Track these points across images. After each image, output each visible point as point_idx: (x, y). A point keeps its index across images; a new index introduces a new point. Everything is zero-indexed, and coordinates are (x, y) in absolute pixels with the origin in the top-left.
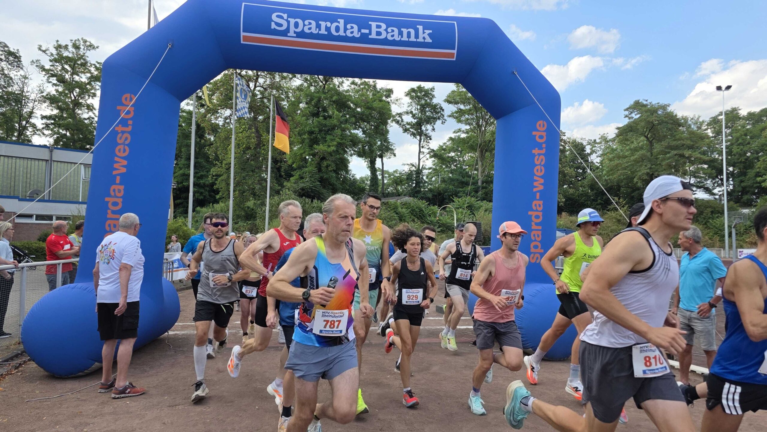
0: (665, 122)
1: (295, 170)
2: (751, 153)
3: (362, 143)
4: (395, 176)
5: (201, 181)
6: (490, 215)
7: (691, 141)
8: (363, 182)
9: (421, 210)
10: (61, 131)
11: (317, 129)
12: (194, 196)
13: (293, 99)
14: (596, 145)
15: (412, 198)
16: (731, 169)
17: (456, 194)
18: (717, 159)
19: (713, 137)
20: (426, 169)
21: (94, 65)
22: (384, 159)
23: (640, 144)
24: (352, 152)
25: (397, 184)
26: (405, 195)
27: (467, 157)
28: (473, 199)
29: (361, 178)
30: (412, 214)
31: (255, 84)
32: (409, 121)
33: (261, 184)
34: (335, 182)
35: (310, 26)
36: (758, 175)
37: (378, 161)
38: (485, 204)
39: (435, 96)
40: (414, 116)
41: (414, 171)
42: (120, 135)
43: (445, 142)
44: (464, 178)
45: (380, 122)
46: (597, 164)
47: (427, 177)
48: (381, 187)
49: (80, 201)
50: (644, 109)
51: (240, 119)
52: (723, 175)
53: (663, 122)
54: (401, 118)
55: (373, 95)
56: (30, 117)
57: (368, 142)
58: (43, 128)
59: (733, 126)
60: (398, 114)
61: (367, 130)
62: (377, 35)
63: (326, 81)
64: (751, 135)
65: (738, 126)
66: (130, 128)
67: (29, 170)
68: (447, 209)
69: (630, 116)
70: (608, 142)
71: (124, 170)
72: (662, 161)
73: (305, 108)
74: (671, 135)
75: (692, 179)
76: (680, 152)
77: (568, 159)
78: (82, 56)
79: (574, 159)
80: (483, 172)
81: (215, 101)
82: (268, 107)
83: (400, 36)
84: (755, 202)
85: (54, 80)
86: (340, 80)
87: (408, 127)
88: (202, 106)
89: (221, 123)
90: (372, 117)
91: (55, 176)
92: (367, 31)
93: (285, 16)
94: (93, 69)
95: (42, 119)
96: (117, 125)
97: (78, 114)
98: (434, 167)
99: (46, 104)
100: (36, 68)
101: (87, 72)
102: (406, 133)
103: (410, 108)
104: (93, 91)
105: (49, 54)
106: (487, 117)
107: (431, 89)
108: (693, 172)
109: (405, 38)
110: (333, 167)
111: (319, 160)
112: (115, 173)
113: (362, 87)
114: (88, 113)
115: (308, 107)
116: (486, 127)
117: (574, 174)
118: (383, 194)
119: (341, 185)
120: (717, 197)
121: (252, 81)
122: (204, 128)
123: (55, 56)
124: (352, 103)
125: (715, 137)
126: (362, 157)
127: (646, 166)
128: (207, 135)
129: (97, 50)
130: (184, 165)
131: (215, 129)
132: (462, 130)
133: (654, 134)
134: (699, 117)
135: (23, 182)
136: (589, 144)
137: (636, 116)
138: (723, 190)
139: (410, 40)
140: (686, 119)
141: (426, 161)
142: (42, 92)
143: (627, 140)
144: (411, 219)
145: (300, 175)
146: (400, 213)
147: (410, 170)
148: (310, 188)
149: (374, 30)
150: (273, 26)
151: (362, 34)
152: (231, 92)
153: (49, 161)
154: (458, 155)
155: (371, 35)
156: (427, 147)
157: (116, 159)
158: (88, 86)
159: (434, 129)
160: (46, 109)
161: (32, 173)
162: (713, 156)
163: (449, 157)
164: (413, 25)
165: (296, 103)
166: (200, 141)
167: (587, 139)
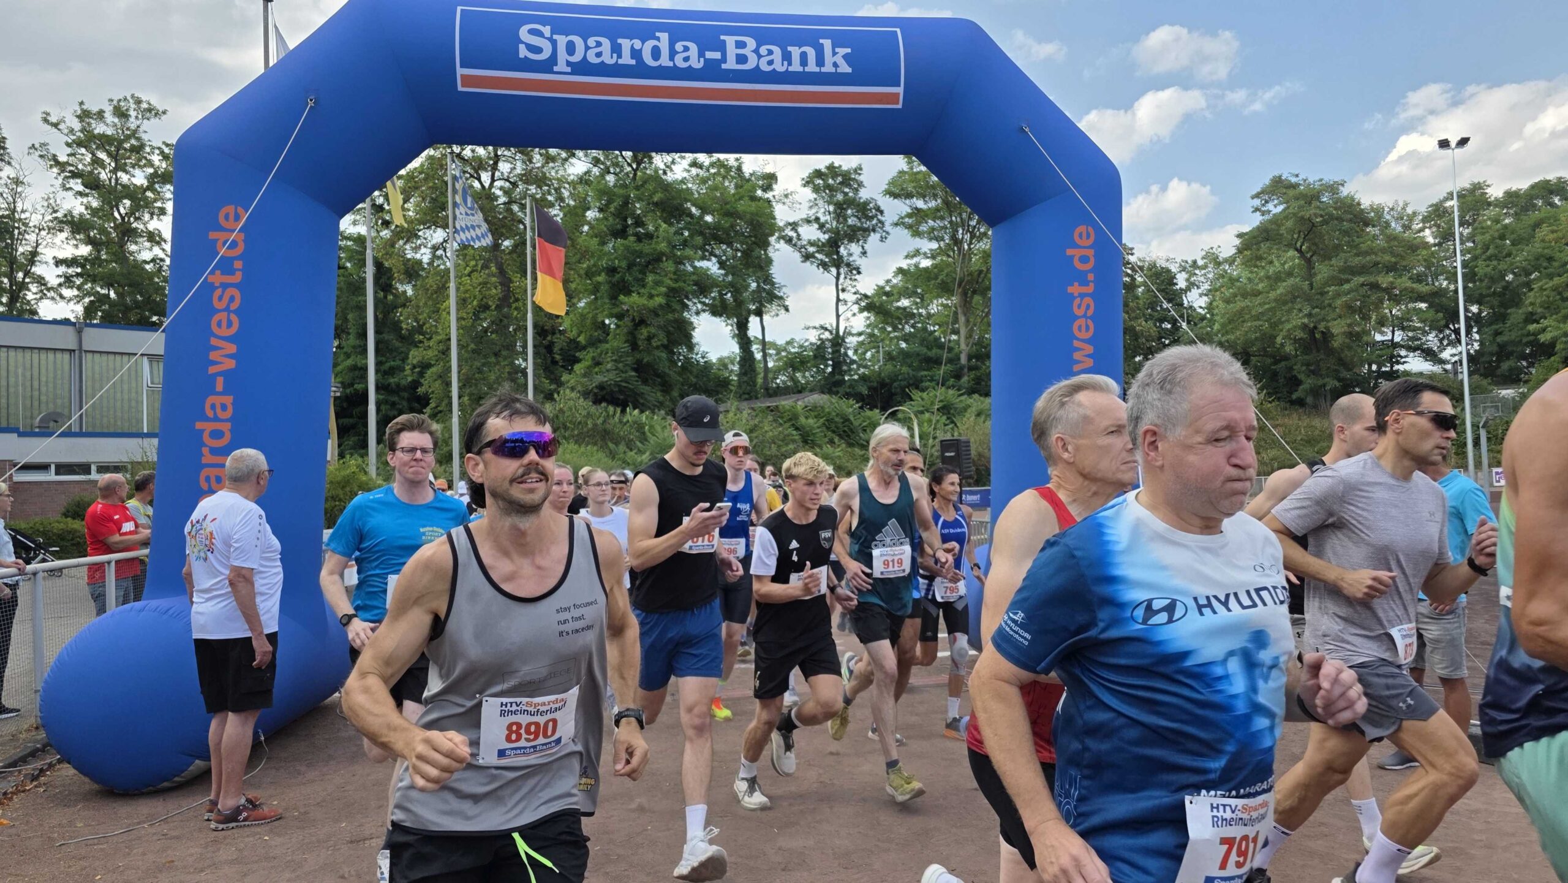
0: (1337, 219)
1: (584, 348)
2: (1514, 273)
3: (717, 286)
4: (789, 353)
5: (392, 380)
6: (988, 423)
7: (1393, 254)
8: (725, 366)
9: (847, 420)
10: (99, 289)
11: (624, 264)
12: (378, 410)
13: (572, 203)
14: (1197, 272)
15: (826, 397)
16: (1474, 309)
17: (917, 385)
18: (1446, 290)
19: (1435, 245)
20: (853, 335)
21: (159, 148)
22: (766, 317)
23: (1286, 266)
24: (699, 306)
25: (795, 369)
26: (812, 391)
27: (934, 308)
28: (951, 392)
29: (720, 360)
30: (828, 428)
31: (493, 176)
32: (813, 238)
33: (514, 380)
34: (667, 371)
35: (598, 50)
36: (1531, 318)
37: (754, 322)
38: (976, 402)
39: (865, 183)
40: (822, 226)
41: (827, 340)
42: (219, 292)
43: (890, 276)
44: (930, 349)
45: (754, 243)
46: (1200, 311)
47: (856, 351)
48: (762, 375)
49: (145, 431)
50: (1291, 192)
51: (464, 247)
52: (1458, 322)
53: (1332, 217)
54: (796, 231)
55: (737, 187)
56: (32, 262)
57: (732, 284)
58: (60, 285)
59: (1474, 220)
60: (790, 224)
61: (728, 260)
62: (737, 63)
63: (639, 164)
64: (1513, 236)
65: (1485, 221)
66: (238, 277)
67: (36, 374)
68: (900, 415)
69: (1263, 209)
70: (1219, 264)
71: (231, 364)
72: (1333, 298)
73: (597, 219)
74: (1352, 245)
75: (1397, 333)
76: (1371, 279)
77: (1141, 302)
78: (135, 132)
79: (1153, 304)
80: (969, 336)
81: (411, 213)
82: (521, 222)
83: (786, 63)
84: (1526, 374)
85: (77, 185)
86: (668, 158)
87: (811, 249)
88: (386, 224)
89: (426, 259)
90: (736, 232)
91: (89, 383)
92: (717, 55)
93: (547, 30)
94: (156, 159)
95: (57, 266)
96: (212, 272)
97: (132, 253)
98: (869, 331)
99: (64, 235)
100: (39, 159)
101: (145, 166)
102: (808, 263)
103: (814, 211)
104: (159, 204)
105: (66, 131)
106: (973, 223)
107: (855, 171)
108: (1398, 318)
109: (796, 67)
110: (661, 338)
111: (630, 324)
112: (212, 370)
113: (713, 171)
114: (151, 249)
115: (606, 219)
116: (971, 243)
117: (1154, 332)
118: (767, 389)
119: (680, 374)
120: (1449, 367)
121: (486, 170)
122: (390, 269)
123: (79, 134)
124: (693, 205)
125: (1439, 244)
126: (721, 316)
127: (1300, 310)
128: (398, 286)
129: (164, 117)
130: (354, 347)
131: (412, 271)
132: (922, 251)
133: (1315, 244)
134: (1406, 205)
135: (24, 397)
136: (1184, 269)
137: (1276, 208)
138: (1461, 353)
139: (807, 69)
140: (1378, 211)
141: (852, 319)
142: (55, 211)
143: (1260, 258)
144: (826, 440)
145: (593, 358)
146: (803, 427)
147: (820, 339)
148: (617, 384)
149: (732, 51)
150: (523, 52)
151: (706, 60)
152: (444, 194)
153: (77, 353)
154: (917, 304)
155: (725, 62)
156: (853, 290)
157: (214, 341)
158: (149, 194)
159: (864, 253)
160: (65, 246)
161: (43, 379)
162: (1437, 284)
163: (898, 308)
164: (812, 39)
165: (579, 211)
166: (385, 297)
167: (1179, 260)
